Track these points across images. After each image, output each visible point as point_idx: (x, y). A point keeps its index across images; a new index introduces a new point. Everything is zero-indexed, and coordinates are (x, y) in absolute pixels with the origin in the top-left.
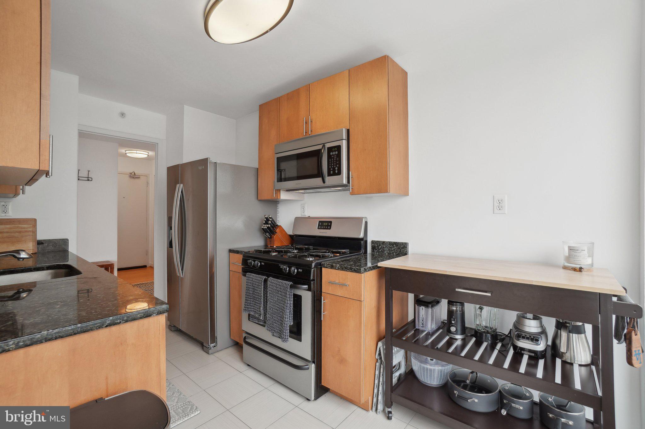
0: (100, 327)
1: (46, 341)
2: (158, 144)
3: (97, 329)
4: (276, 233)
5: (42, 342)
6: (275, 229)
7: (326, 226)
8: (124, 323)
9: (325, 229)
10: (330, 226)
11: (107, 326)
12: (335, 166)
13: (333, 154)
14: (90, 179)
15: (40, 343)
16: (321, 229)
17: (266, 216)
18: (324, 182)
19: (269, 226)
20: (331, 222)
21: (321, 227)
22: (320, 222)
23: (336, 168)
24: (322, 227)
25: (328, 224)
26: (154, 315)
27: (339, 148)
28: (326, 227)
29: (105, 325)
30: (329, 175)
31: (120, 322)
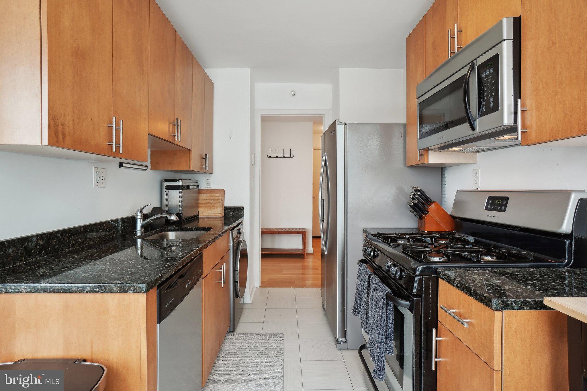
0: (81, 292)
1: (44, 292)
2: (324, 115)
3: (79, 292)
4: (428, 212)
5: (41, 292)
6: (425, 206)
7: (498, 205)
8: (102, 293)
9: (497, 210)
10: (506, 205)
11: (87, 292)
12: (489, 96)
13: (486, 75)
14: (292, 156)
15: (40, 293)
16: (490, 209)
17: (415, 188)
18: (473, 129)
19: (416, 202)
20: (507, 199)
21: (491, 207)
22: (490, 198)
23: (492, 99)
24: (493, 207)
25: (502, 202)
26: (131, 292)
27: (494, 62)
28: (499, 208)
29: (86, 291)
30: (481, 114)
31: (98, 291)
